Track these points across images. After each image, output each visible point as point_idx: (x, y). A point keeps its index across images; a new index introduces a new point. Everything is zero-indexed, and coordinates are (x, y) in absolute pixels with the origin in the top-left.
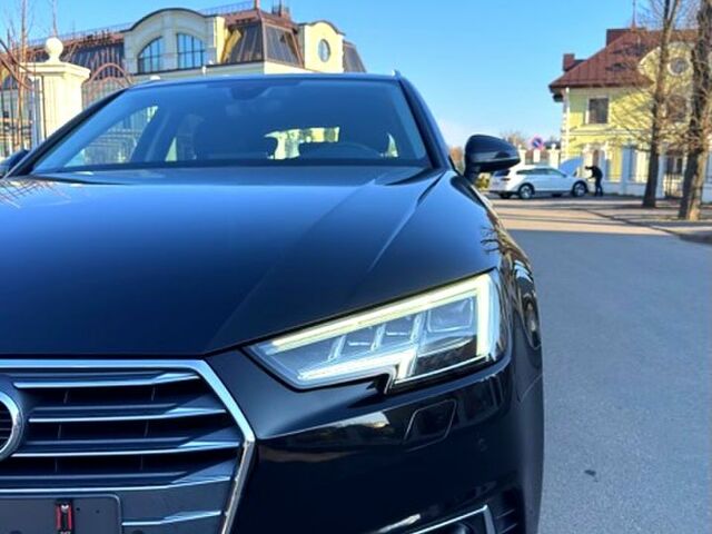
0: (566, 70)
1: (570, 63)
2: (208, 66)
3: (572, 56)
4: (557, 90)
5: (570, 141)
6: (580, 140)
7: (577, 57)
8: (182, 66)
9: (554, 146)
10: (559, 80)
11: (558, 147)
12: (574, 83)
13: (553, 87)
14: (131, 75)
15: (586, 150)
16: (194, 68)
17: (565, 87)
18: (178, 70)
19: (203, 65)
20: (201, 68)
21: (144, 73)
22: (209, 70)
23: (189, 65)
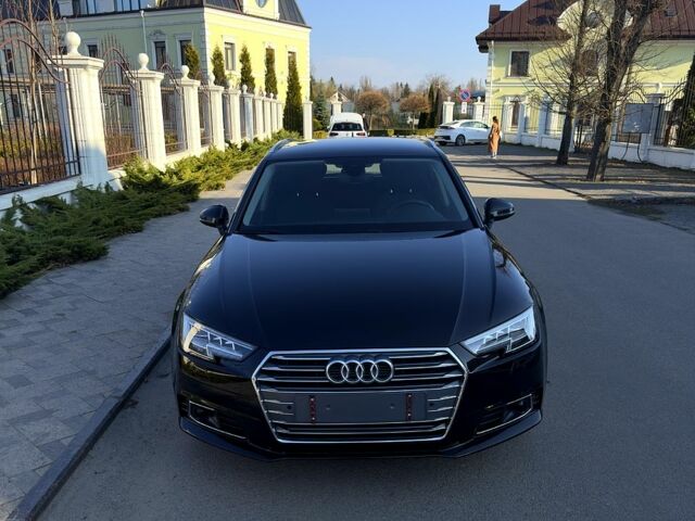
0: (492, 22)
1: (496, 15)
2: (147, 10)
3: (499, 7)
4: (483, 43)
5: (494, 92)
6: (503, 92)
7: (502, 9)
8: (120, 10)
9: (479, 98)
10: (486, 33)
11: (483, 99)
12: (499, 36)
13: (478, 39)
14: (67, 17)
15: (508, 103)
16: (131, 12)
17: (490, 40)
18: (115, 13)
19: (140, 9)
20: (138, 11)
21: (80, 16)
22: (147, 14)
23: (127, 8)
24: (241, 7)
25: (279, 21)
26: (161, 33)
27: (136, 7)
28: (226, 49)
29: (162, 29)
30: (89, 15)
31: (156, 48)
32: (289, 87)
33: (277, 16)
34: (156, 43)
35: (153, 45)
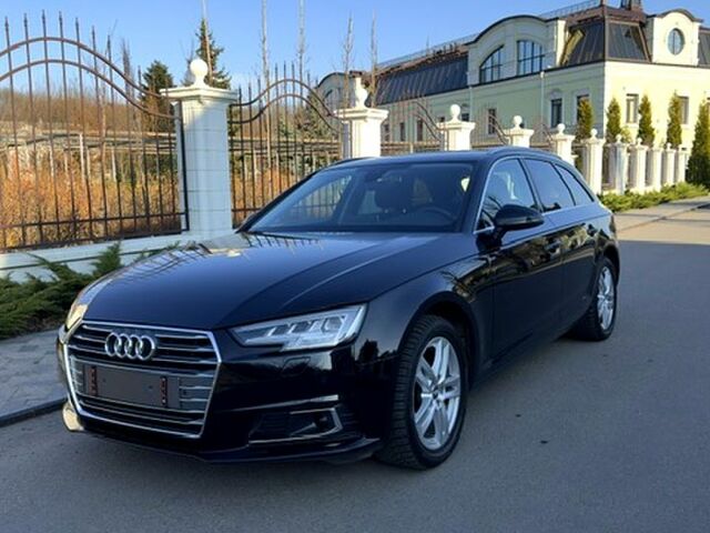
2: (546, 71)
8: (521, 73)
14: (473, 86)
16: (533, 74)
18: (517, 77)
19: (541, 70)
20: (539, 73)
21: (485, 84)
22: (547, 75)
23: (528, 72)
24: (650, 57)
25: (698, 67)
26: (558, 90)
27: (536, 69)
28: (628, 101)
29: (560, 87)
30: (492, 82)
31: (553, 105)
32: (697, 136)
33: (695, 61)
34: (553, 101)
35: (550, 103)
